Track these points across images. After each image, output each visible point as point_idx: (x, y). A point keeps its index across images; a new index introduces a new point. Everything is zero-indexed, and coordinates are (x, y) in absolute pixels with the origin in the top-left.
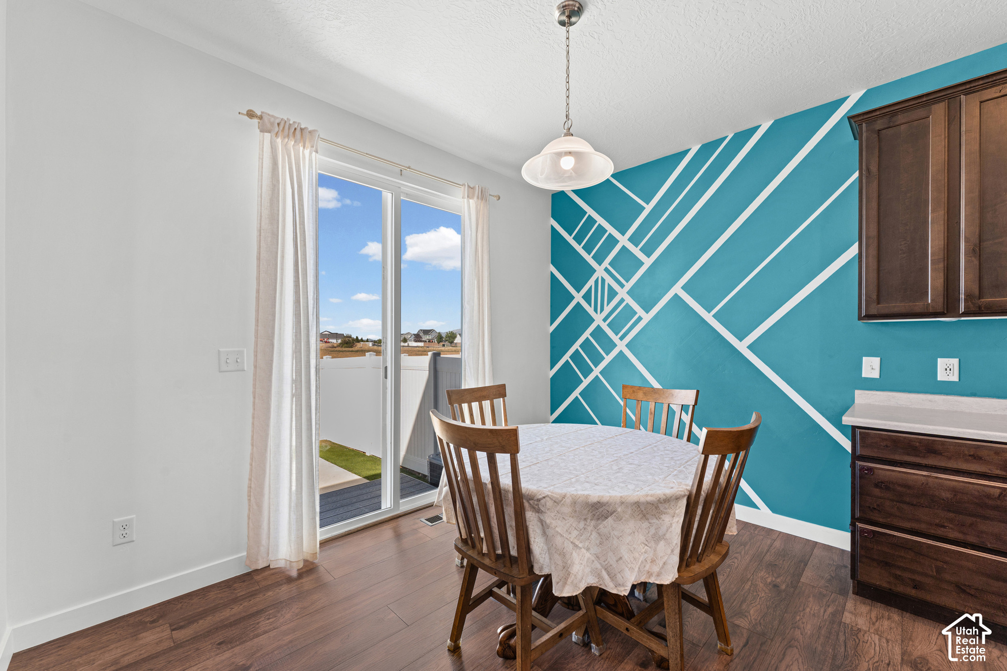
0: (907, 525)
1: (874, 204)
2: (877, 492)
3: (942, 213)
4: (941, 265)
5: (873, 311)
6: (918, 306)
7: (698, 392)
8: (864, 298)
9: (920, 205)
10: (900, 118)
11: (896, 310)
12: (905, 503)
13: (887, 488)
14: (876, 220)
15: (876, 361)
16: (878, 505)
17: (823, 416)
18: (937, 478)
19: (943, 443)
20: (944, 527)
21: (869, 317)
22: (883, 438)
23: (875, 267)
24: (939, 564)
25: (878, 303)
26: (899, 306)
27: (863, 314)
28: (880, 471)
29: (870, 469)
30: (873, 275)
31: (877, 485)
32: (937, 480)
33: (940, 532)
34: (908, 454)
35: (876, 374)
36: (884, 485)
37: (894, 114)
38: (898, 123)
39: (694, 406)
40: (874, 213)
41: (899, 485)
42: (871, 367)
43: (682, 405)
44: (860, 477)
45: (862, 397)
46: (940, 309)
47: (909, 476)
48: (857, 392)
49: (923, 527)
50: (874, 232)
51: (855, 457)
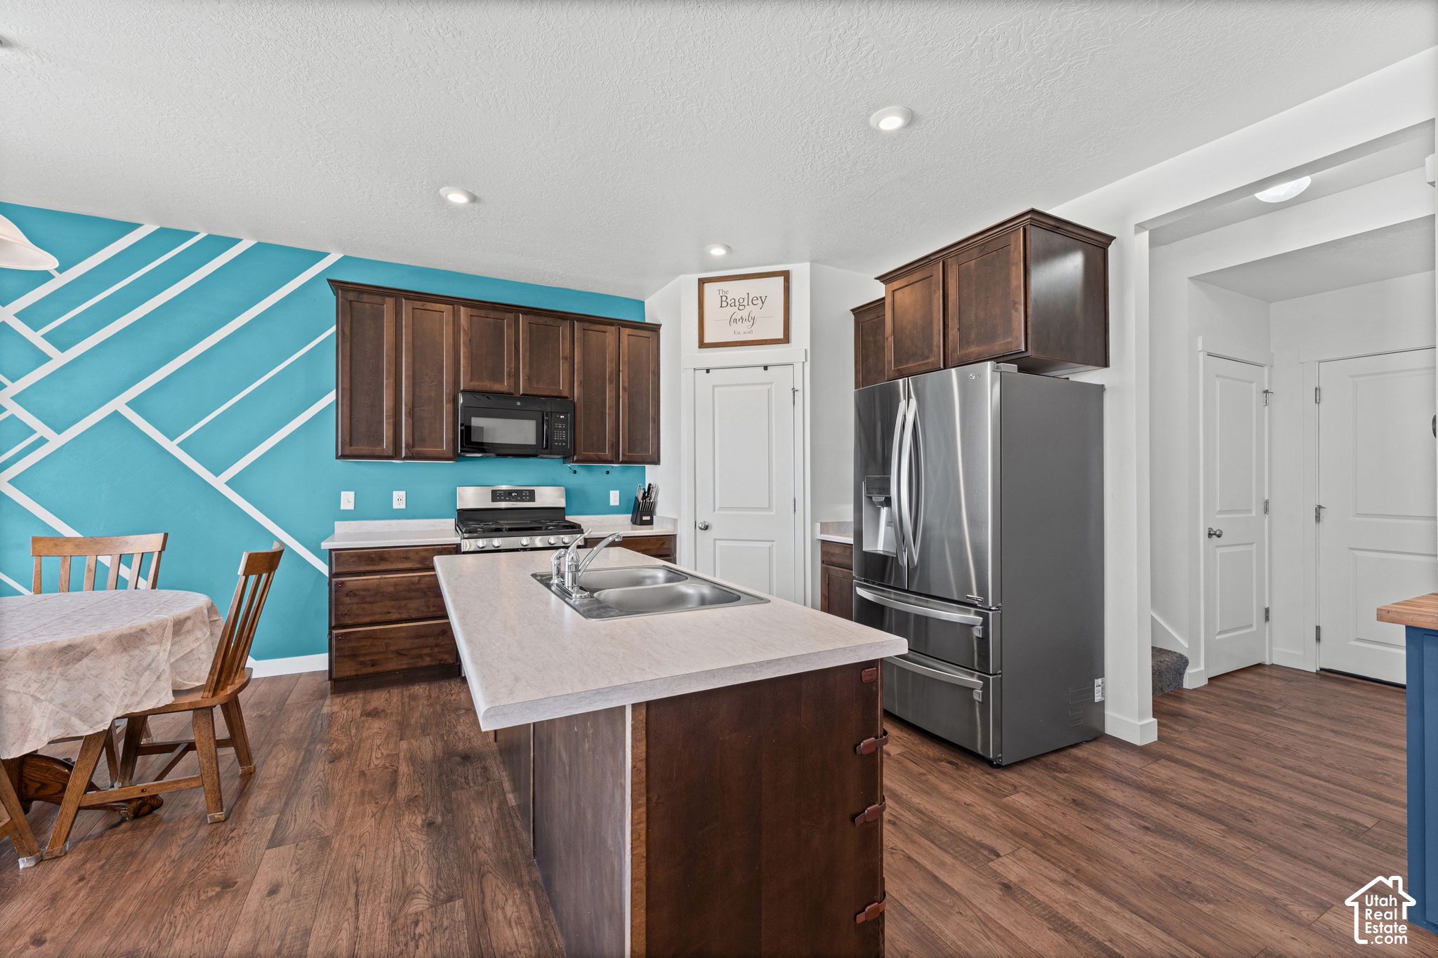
0: (367, 619)
1: (348, 362)
2: (347, 600)
3: (392, 381)
4: (391, 420)
5: (347, 452)
6: (378, 451)
7: (166, 535)
8: (340, 440)
9: (378, 371)
10: (366, 298)
11: (363, 452)
12: (366, 603)
13: (355, 595)
14: (349, 375)
15: (351, 495)
16: (348, 611)
17: (308, 549)
18: (385, 578)
19: (389, 552)
20: (390, 613)
21: (344, 457)
22: (352, 556)
23: (348, 415)
24: (386, 641)
25: (351, 446)
26: (365, 449)
27: (340, 454)
28: (350, 583)
29: (342, 583)
30: (347, 422)
31: (347, 595)
32: (385, 580)
33: (387, 617)
34: (369, 565)
35: (351, 507)
36: (351, 593)
37: (361, 292)
38: (364, 301)
39: (160, 552)
40: (348, 369)
41: (362, 590)
42: (347, 500)
43: (143, 553)
44: (335, 592)
45: (341, 527)
46: (390, 453)
47: (369, 581)
48: (337, 523)
49: (377, 618)
50: (347, 386)
51: (332, 575)
